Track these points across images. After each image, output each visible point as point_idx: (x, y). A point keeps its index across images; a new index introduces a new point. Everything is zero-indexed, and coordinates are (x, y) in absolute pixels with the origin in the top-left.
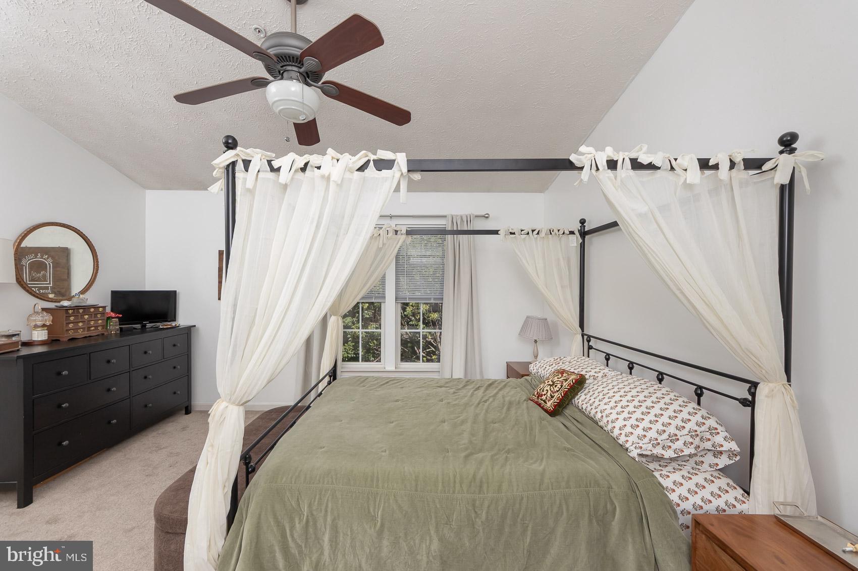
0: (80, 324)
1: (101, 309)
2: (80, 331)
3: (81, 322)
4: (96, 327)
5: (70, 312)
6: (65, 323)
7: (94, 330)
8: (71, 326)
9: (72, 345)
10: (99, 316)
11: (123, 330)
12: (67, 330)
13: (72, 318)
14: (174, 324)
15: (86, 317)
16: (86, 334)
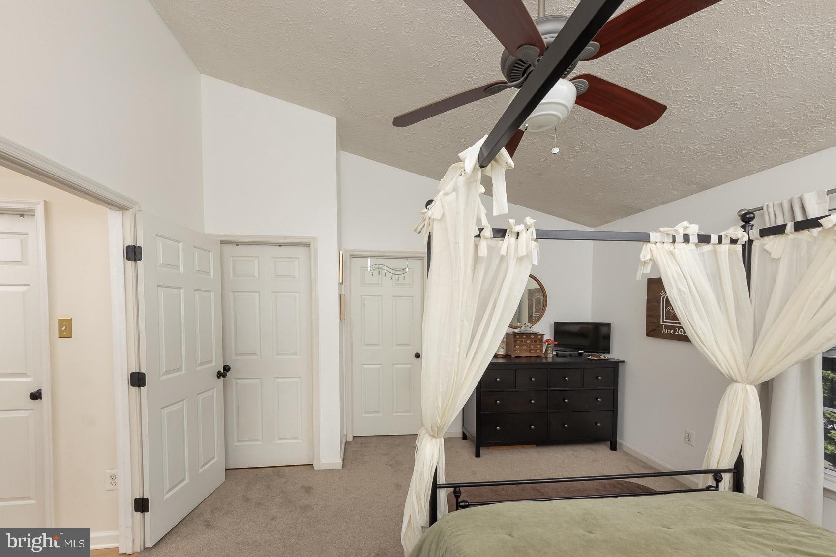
0: (524, 347)
1: (539, 337)
2: (524, 352)
3: (524, 345)
4: (536, 350)
5: (518, 337)
6: (513, 345)
7: (534, 352)
8: (517, 347)
9: (517, 361)
10: (538, 341)
11: (559, 355)
12: (515, 350)
13: (518, 342)
14: (607, 356)
15: (528, 341)
16: (528, 354)
